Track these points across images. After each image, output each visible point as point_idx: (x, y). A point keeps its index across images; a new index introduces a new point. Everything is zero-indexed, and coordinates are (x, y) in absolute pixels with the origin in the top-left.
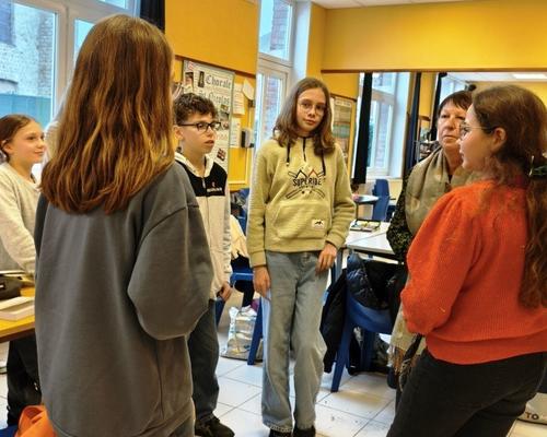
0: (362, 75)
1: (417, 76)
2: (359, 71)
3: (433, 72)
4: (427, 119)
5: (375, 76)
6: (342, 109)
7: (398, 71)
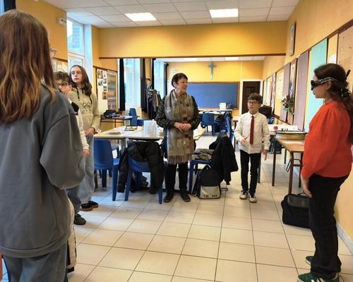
0: (119, 60)
1: (143, 60)
2: (117, 58)
3: (150, 58)
4: (149, 80)
5: (124, 60)
6: (111, 76)
7: (134, 58)
